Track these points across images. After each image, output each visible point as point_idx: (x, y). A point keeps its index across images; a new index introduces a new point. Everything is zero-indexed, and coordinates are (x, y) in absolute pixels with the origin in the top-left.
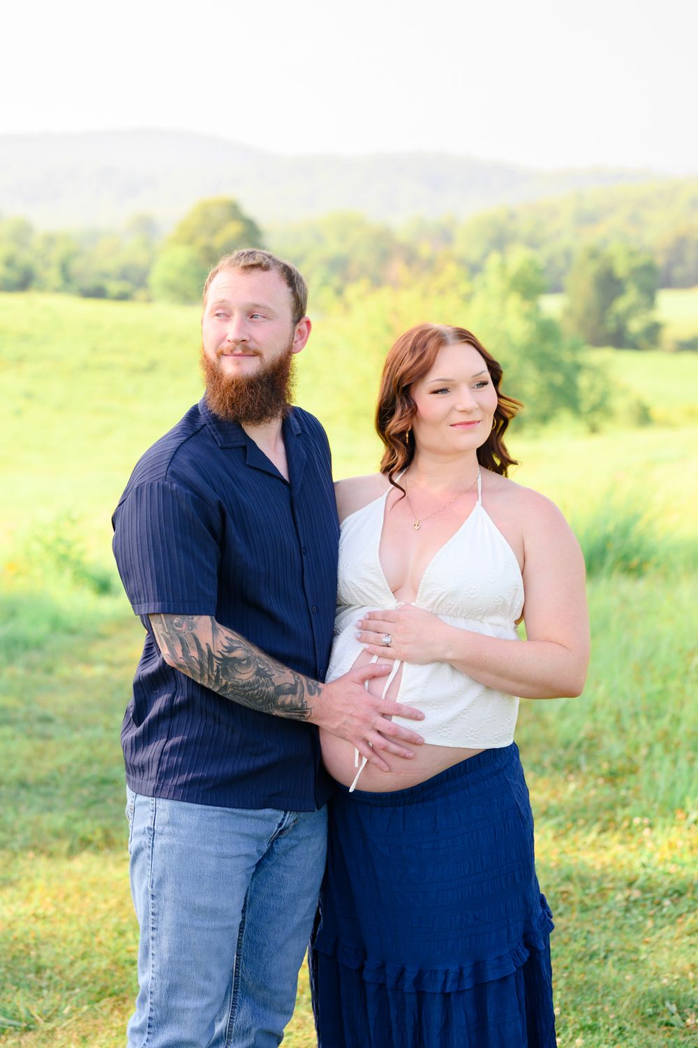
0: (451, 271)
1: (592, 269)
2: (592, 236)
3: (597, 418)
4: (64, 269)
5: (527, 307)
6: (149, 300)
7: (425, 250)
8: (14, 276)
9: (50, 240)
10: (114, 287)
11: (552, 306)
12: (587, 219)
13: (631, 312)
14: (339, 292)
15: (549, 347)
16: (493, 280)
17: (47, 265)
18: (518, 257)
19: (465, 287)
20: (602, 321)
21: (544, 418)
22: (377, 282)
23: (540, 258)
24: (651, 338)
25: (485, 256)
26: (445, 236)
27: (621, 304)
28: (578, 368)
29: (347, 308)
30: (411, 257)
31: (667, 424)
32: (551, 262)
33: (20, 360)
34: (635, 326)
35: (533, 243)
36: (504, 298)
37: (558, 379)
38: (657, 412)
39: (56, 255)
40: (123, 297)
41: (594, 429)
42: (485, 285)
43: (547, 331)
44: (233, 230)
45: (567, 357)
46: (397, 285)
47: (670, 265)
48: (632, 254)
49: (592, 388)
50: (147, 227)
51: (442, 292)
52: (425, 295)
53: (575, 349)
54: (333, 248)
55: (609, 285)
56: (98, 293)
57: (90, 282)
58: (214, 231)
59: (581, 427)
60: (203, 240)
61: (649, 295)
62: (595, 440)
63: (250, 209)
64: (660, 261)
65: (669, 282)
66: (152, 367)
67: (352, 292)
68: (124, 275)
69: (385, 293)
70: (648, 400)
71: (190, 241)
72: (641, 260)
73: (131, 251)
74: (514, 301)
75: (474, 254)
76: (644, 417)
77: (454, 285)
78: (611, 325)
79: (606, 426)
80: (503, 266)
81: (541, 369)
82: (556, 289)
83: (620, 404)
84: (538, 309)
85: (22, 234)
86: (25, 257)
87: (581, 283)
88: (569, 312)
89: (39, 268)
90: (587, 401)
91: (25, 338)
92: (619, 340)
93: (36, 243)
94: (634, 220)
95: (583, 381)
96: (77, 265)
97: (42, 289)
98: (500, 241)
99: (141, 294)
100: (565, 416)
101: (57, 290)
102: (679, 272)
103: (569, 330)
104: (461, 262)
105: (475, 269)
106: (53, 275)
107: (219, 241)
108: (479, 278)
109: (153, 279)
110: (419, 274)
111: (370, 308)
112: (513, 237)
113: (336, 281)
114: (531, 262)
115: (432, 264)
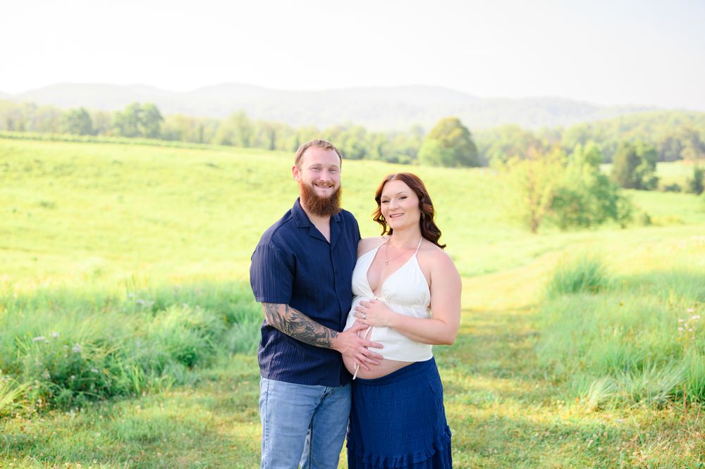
0: (557, 152)
1: (626, 152)
2: (627, 137)
3: (625, 221)
4: (380, 149)
5: (593, 169)
6: (418, 164)
7: (546, 143)
8: (356, 153)
9: (374, 136)
10: (402, 158)
11: (606, 169)
12: (625, 128)
13: (643, 172)
14: (505, 162)
15: (603, 188)
16: (577, 157)
17: (372, 148)
18: (590, 146)
19: (563, 160)
20: (630, 176)
21: (600, 222)
22: (523, 157)
23: (600, 147)
24: (653, 184)
25: (575, 145)
26: (558, 136)
27: (639, 169)
28: (617, 198)
29: (508, 169)
30: (538, 145)
31: (659, 225)
32: (606, 149)
33: (358, 191)
34: (646, 179)
35: (599, 140)
36: (582, 165)
37: (607, 203)
38: (654, 219)
39: (376, 143)
41: (623, 227)
42: (573, 159)
43: (603, 181)
44: (457, 132)
45: (611, 193)
46: (531, 159)
47: (664, 151)
48: (645, 145)
49: (623, 207)
50: (419, 131)
51: (553, 162)
52: (545, 163)
53: (615, 189)
54: (505, 141)
55: (634, 160)
56: (395, 161)
57: (391, 156)
58: (449, 132)
59: (618, 226)
60: (443, 137)
61: (653, 165)
62: (625, 231)
63: (465, 123)
64: (659, 149)
65: (663, 159)
67: (511, 162)
68: (408, 153)
69: (526, 162)
70: (650, 214)
71: (437, 138)
72: (649, 148)
73: (411, 142)
74: (587, 167)
75: (570, 144)
76: (648, 221)
77: (559, 159)
78: (634, 179)
79: (629, 225)
80: (582, 150)
81: (599, 198)
82: (608, 161)
83: (636, 215)
84: (598, 170)
85: (361, 133)
86: (363, 144)
87: (620, 159)
88: (614, 172)
89: (368, 149)
90: (621, 213)
91: (361, 181)
92: (638, 185)
93: (368, 137)
94: (647, 129)
95: (619, 204)
96: (386, 148)
97: (369, 159)
98: (583, 139)
99: (415, 161)
100: (610, 220)
101: (376, 159)
102: (668, 154)
103: (613, 180)
104: (562, 148)
105: (569, 152)
106: (374, 153)
107: (450, 138)
108: (571, 156)
109: (421, 154)
110: (544, 154)
111: (519, 169)
112: (589, 137)
113: (505, 157)
114: (596, 148)
115: (549, 149)
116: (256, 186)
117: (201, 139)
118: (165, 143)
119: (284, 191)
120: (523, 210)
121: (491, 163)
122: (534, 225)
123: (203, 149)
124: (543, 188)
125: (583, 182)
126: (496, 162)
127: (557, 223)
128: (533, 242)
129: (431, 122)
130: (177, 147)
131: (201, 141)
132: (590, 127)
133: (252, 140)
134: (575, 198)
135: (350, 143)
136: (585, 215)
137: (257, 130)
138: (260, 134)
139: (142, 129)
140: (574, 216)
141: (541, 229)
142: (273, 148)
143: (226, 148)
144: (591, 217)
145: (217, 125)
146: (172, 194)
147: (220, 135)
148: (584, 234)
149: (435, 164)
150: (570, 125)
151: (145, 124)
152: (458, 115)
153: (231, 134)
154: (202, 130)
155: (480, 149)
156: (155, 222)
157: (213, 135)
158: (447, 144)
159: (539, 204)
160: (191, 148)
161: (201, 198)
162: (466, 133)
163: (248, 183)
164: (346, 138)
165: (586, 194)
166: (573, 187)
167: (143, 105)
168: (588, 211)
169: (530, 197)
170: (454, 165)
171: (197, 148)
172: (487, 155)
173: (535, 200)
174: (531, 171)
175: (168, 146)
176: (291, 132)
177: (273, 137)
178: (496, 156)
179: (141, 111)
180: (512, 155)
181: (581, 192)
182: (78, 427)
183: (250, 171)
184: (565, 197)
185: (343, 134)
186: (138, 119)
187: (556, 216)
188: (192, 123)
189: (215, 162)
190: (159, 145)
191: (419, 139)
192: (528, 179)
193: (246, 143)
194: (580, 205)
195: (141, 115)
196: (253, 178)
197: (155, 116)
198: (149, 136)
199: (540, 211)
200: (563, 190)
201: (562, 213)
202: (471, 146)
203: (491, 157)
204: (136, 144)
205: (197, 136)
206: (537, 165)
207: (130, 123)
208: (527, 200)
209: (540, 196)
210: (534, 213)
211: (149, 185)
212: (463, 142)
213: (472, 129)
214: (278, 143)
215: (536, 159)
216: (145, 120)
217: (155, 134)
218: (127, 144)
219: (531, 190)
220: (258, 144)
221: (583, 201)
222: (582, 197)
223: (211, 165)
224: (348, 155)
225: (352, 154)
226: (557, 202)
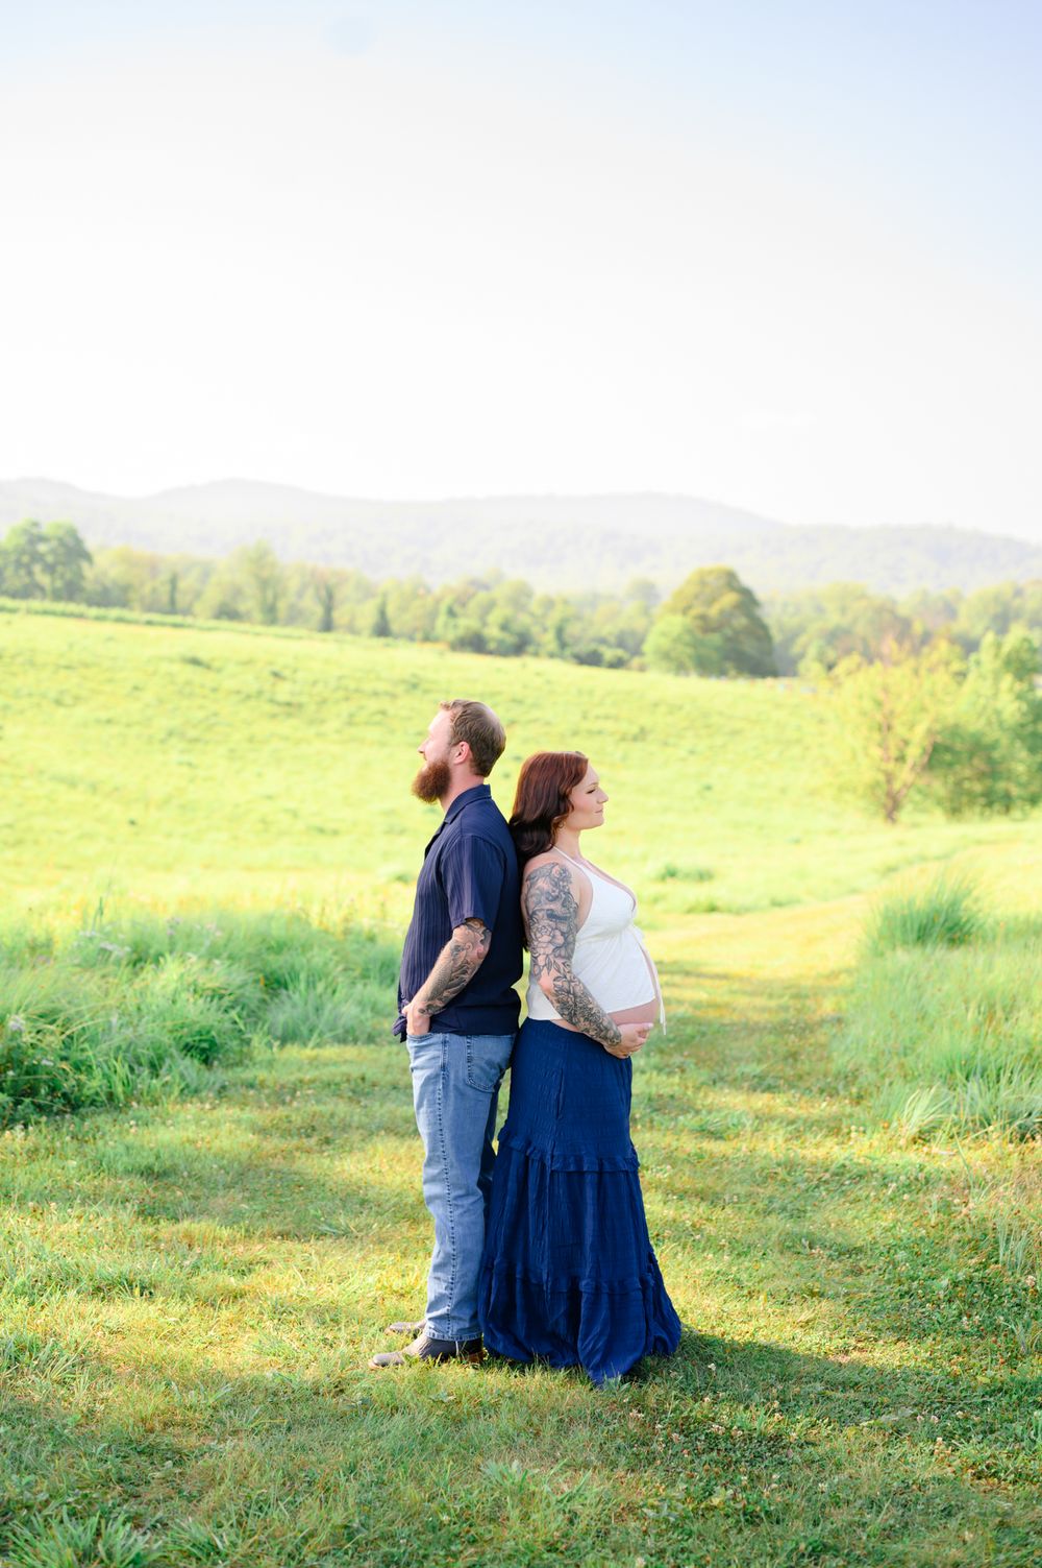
0: (943, 648)
4: (560, 632)
5: (1019, 687)
6: (642, 669)
7: (919, 625)
8: (510, 639)
9: (549, 604)
10: (609, 654)
14: (830, 667)
16: (986, 657)
17: (545, 630)
18: (1016, 634)
19: (956, 666)
21: (1033, 801)
22: (869, 657)
25: (983, 632)
26: (950, 611)
29: (837, 683)
30: (903, 630)
35: (1035, 623)
36: (997, 678)
39: (553, 619)
40: (618, 664)
42: (978, 663)
44: (729, 599)
46: (887, 662)
50: (647, 593)
51: (931, 670)
52: (916, 672)
54: (834, 619)
56: (592, 659)
57: (584, 648)
58: (711, 601)
60: (697, 610)
63: (747, 579)
66: (641, 735)
67: (843, 667)
68: (621, 643)
69: (877, 669)
71: (685, 611)
73: (629, 617)
74: (1007, 680)
75: (974, 630)
77: (946, 663)
80: (999, 646)
81: (1032, 749)
84: (1032, 687)
85: (520, 597)
86: (524, 620)
89: (535, 630)
91: (518, 702)
93: (534, 606)
96: (573, 629)
97: (536, 654)
98: (1002, 621)
99: (636, 661)
101: (552, 656)
104: (953, 641)
105: (970, 646)
106: (549, 640)
107: (714, 612)
108: (973, 657)
109: (647, 647)
110: (916, 651)
111: (859, 684)
112: (1017, 616)
113: (831, 655)
114: (1026, 640)
115: (926, 639)
116: (291, 708)
117: (171, 605)
118: (94, 611)
119: (351, 722)
120: (867, 772)
121: (802, 666)
122: (892, 807)
123: (176, 626)
124: (912, 726)
125: (998, 713)
126: (811, 667)
127: (939, 802)
128: (883, 842)
129: (673, 576)
130: (119, 620)
131: (172, 608)
132: (1018, 593)
133: (282, 606)
134: (979, 748)
135: (495, 617)
136: (1001, 786)
137: (294, 584)
138: (300, 595)
139: (44, 579)
140: (978, 787)
141: (905, 815)
142: (327, 626)
143: (225, 624)
144: (1015, 791)
145: (206, 573)
146: (109, 721)
147: (213, 596)
148: (998, 826)
149: (680, 668)
150: (978, 586)
151: (50, 569)
152: (730, 563)
153: (238, 592)
154: (173, 582)
155: (777, 637)
156: (72, 784)
157: (198, 595)
158: (706, 625)
159: (901, 759)
160: (149, 623)
161: (170, 734)
162: (748, 601)
163: (272, 701)
164: (490, 606)
165: (1005, 741)
166: (975, 725)
167: (46, 529)
168: (1010, 776)
169: (883, 745)
170: (722, 673)
171: (163, 624)
172: (796, 649)
173: (894, 753)
174: (886, 690)
175: (98, 618)
176: (367, 592)
177: (329, 603)
178: (812, 651)
179: (42, 539)
180: (848, 652)
181: (994, 734)
182: (33, 1154)
183: (276, 675)
184: (958, 746)
185: (482, 596)
186: (37, 557)
187: (939, 787)
188: (153, 568)
189: (203, 655)
190: (81, 616)
191: (646, 612)
192: (879, 704)
193: (271, 615)
194: (990, 761)
195: (42, 548)
196: (283, 691)
197: (74, 551)
198: (57, 596)
199: (904, 775)
200: (955, 731)
201: (951, 779)
202: (759, 630)
203: (802, 656)
204: (29, 612)
205: (165, 598)
206: (900, 676)
207: (19, 564)
208: (876, 752)
209: (906, 743)
210: (890, 778)
211: (58, 703)
212: (741, 621)
213: (760, 594)
214: (340, 616)
215: (897, 664)
216: (50, 559)
217: (71, 591)
218: (13, 611)
219: (886, 728)
220: (295, 617)
221: (996, 755)
222: (994, 746)
223: (195, 662)
224: (492, 646)
225: (501, 642)
226: (939, 755)
